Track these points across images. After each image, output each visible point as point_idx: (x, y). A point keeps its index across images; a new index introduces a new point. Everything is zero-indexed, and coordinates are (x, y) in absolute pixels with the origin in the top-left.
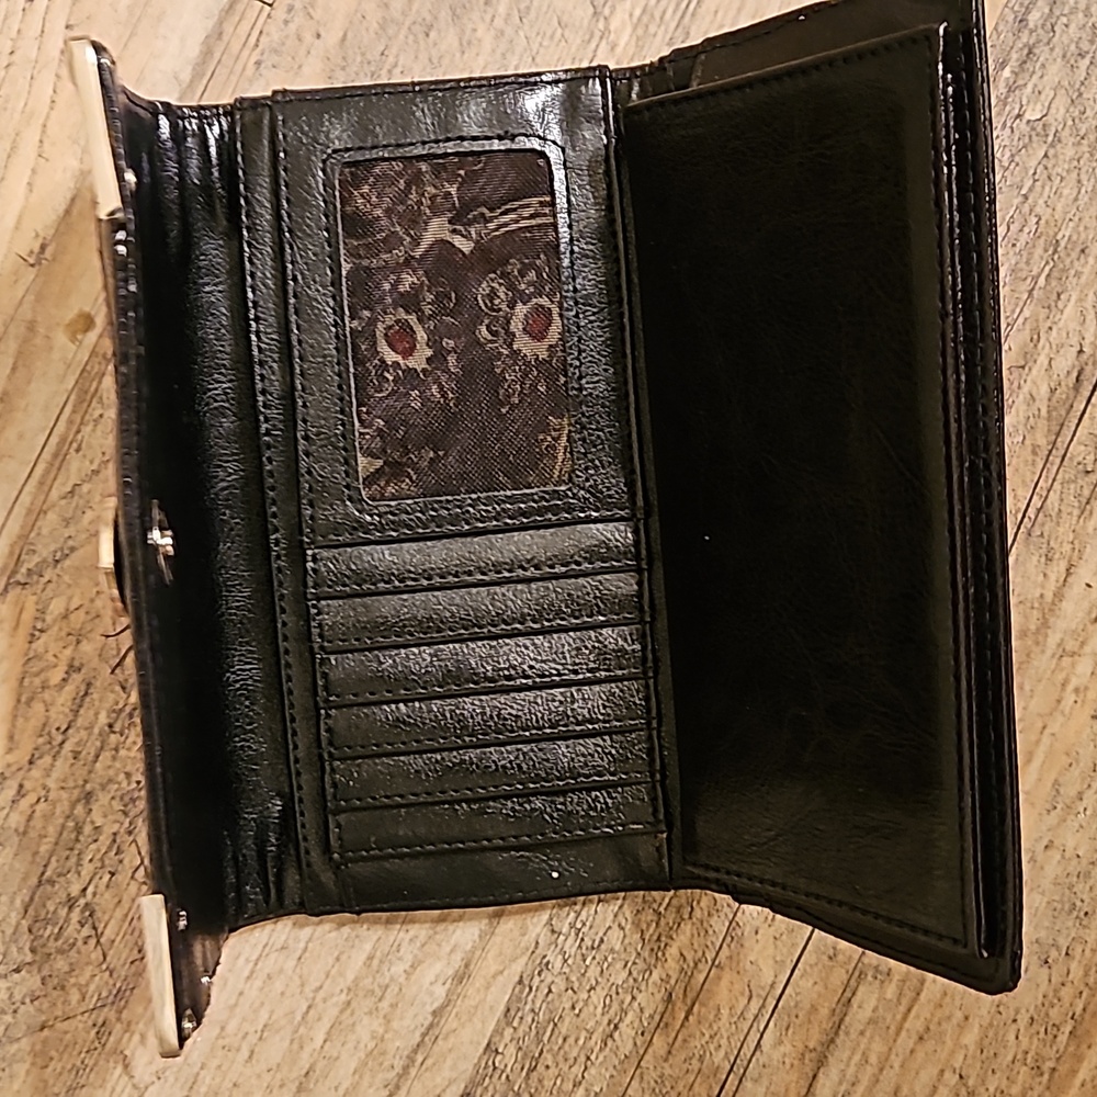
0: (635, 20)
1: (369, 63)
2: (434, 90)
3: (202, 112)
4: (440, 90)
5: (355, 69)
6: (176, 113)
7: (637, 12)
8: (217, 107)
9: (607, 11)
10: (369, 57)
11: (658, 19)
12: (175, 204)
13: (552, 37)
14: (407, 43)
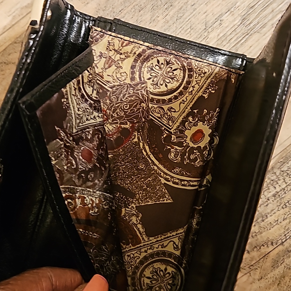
0: (219, 37)
1: (114, 12)
2: (177, 41)
3: (84, 16)
4: (179, 41)
5: (108, 12)
6: (74, 12)
7: (221, 35)
8: (90, 17)
9: (210, 30)
10: (115, 10)
11: (228, 41)
12: (61, 45)
13: (186, 31)
14: (131, 11)
